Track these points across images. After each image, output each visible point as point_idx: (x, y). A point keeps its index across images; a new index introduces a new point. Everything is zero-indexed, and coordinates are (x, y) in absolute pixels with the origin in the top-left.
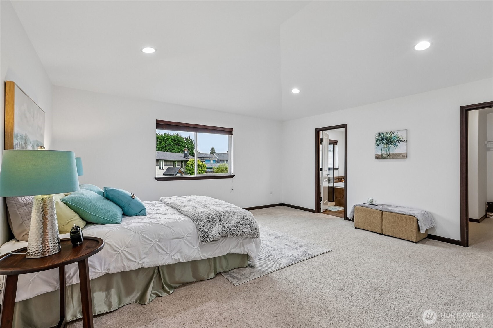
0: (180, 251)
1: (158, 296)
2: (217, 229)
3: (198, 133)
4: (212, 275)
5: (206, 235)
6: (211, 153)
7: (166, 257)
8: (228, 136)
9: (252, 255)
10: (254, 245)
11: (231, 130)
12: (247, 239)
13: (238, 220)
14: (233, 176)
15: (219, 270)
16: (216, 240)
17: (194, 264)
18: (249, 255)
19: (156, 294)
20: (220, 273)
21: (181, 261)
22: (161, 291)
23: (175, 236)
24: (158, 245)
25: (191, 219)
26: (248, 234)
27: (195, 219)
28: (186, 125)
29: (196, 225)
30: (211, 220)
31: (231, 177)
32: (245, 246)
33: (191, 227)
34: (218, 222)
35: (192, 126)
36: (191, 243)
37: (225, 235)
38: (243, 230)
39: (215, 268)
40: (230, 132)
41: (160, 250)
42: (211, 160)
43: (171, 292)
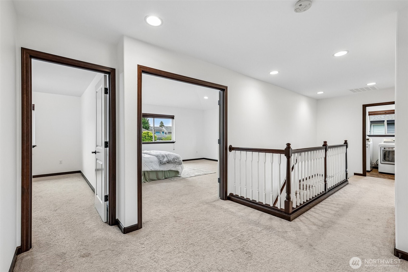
0: (152, 167)
1: (144, 182)
2: (165, 159)
3: (155, 119)
4: (164, 178)
5: (161, 161)
6: (160, 126)
7: (148, 168)
8: (171, 119)
9: (179, 171)
10: (180, 167)
11: (173, 117)
12: (178, 165)
13: (174, 157)
14: (175, 142)
15: (166, 177)
16: (165, 164)
17: (157, 172)
18: (178, 171)
19: (144, 181)
20: (167, 178)
21: (153, 170)
22: (146, 181)
23: (151, 161)
24: (145, 164)
25: (156, 156)
26: (178, 163)
27: (157, 156)
28: (148, 115)
29: (157, 158)
30: (163, 157)
31: (174, 142)
32: (177, 167)
33: (156, 159)
34: (166, 157)
35: (152, 115)
36: (156, 164)
37: (169, 162)
38: (176, 161)
39: (165, 176)
40: (172, 117)
41: (145, 165)
42: (160, 132)
43: (149, 181)
